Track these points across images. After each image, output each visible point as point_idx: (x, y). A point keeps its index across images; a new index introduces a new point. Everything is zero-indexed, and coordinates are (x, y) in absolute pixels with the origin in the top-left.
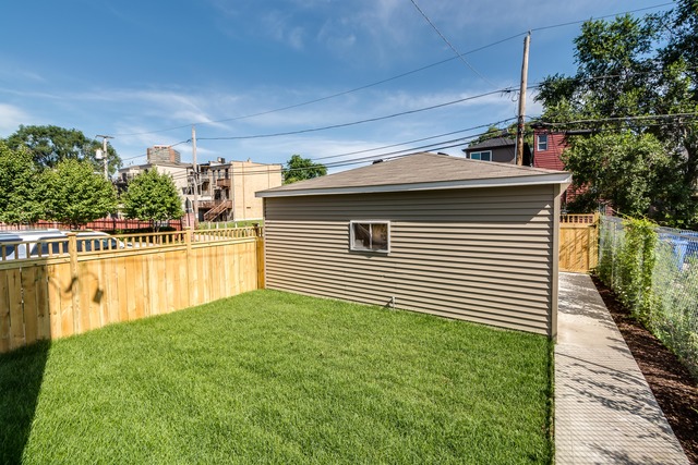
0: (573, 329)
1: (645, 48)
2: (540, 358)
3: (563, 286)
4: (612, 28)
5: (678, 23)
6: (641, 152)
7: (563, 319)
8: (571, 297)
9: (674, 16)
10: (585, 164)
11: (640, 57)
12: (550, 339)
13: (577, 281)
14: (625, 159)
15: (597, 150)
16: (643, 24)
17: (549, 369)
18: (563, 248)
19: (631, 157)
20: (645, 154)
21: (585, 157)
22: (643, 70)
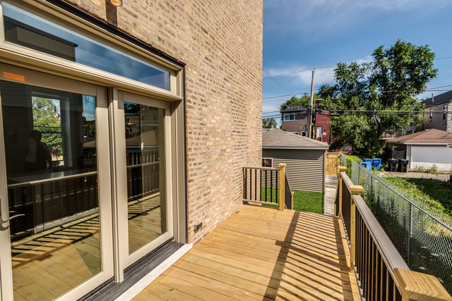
0: (329, 191)
1: (362, 77)
2: (320, 197)
3: (327, 180)
4: (349, 67)
5: (374, 68)
6: (358, 126)
7: (326, 189)
8: (330, 183)
9: (373, 65)
10: (338, 128)
11: (360, 80)
12: (323, 193)
13: (333, 178)
14: (352, 128)
15: (343, 123)
16: (361, 67)
17: (323, 199)
18: (328, 165)
19: (354, 128)
20: (359, 126)
21: (337, 125)
22: (361, 86)
